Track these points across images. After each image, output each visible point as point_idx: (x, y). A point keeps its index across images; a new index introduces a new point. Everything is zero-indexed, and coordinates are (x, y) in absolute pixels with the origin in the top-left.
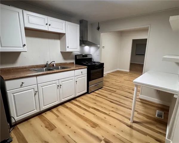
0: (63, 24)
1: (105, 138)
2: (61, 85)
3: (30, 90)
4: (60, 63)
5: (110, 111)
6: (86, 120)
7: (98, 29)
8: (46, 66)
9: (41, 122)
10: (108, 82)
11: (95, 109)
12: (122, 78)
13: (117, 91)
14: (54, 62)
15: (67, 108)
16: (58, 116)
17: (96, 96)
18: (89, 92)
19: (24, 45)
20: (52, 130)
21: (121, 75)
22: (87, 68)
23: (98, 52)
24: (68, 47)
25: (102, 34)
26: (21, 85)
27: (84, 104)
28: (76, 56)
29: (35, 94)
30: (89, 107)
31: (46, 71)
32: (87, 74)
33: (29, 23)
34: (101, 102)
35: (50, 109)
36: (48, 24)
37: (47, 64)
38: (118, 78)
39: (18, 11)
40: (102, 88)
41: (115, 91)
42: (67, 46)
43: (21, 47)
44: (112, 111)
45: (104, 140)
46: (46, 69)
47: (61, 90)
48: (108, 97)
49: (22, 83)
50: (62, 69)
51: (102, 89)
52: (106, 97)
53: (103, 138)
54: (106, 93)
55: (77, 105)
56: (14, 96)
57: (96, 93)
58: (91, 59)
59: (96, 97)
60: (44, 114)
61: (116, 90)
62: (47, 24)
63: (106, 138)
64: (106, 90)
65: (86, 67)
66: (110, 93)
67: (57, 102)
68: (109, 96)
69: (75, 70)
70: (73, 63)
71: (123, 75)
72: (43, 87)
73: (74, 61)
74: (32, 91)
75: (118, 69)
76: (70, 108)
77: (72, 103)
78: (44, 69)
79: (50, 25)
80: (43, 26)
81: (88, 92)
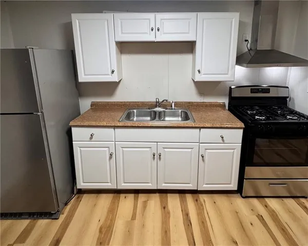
3: (103, 149)
15: (164, 208)
19: (113, 71)
20: (100, 244)
24: (199, 71)
26: (91, 138)
27: (203, 223)
29: (111, 157)
33: (122, 33)
37: (157, 102)
42: (197, 69)
43: (108, 75)
47: (161, 163)
55: (186, 215)
56: (81, 151)
67: (150, 184)
69: (200, 128)
73: (225, 101)
76: (169, 213)
79: (158, 30)
80: (146, 33)
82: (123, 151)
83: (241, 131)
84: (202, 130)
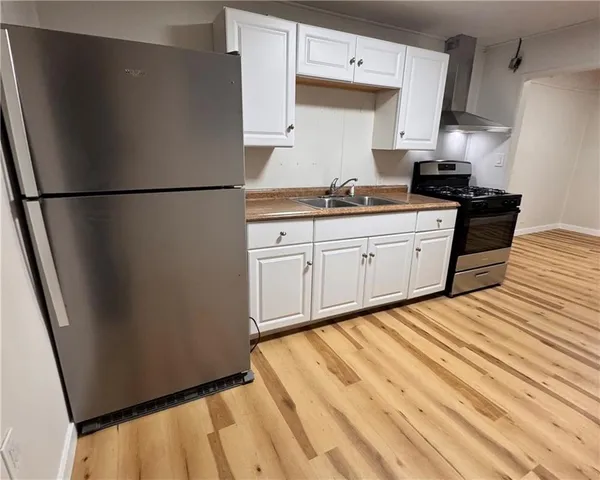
0: (399, 56)
1: (539, 466)
2: (372, 255)
3: (295, 257)
4: (367, 187)
5: (547, 374)
6: (455, 382)
7: (516, 64)
8: (328, 193)
9: (315, 352)
10: (523, 268)
11: (481, 352)
12: (583, 261)
13: (568, 307)
14: (355, 180)
15: (383, 327)
16: (359, 347)
17: (480, 309)
18: (454, 292)
19: (291, 127)
20: (350, 382)
21: (579, 248)
22: (457, 208)
23: (500, 153)
24: (402, 134)
25: (527, 84)
26: (279, 240)
27: (437, 329)
28: (417, 165)
29: (306, 270)
30: (459, 342)
31: (329, 207)
32: (456, 228)
33: (309, 61)
34: (505, 337)
35: (332, 321)
36: (357, 62)
37: (333, 186)
38: (563, 258)
39: (287, 28)
40: (499, 285)
41: (561, 308)
42: (399, 132)
43: (281, 134)
44: (556, 377)
45: (535, 471)
46: (329, 202)
47: (370, 268)
48: (530, 323)
49: (282, 234)
50: (374, 205)
51: (500, 291)
52: (524, 321)
53: (533, 466)
54: (516, 307)
55: (414, 327)
56: (260, 264)
57: (476, 299)
58: (464, 179)
59: (482, 314)
60: (317, 331)
61: (562, 301)
62: (352, 61)
63: (543, 465)
64: (515, 294)
65: (454, 204)
66: (539, 310)
68: (534, 321)
69: (418, 210)
70: (403, 190)
71: (587, 250)
72: (325, 253)
73: (407, 182)
74: (299, 259)
75: (560, 226)
76: (393, 330)
77: (397, 316)
78: (327, 200)
79: (360, 63)
80: (342, 66)
81: (450, 291)
82: (324, 255)
83: (456, 211)
84: (420, 213)
